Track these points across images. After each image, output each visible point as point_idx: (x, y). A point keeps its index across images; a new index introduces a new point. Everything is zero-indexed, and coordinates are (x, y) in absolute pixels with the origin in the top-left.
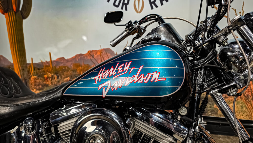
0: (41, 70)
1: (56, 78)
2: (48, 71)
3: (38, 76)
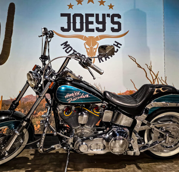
1: (23, 112)
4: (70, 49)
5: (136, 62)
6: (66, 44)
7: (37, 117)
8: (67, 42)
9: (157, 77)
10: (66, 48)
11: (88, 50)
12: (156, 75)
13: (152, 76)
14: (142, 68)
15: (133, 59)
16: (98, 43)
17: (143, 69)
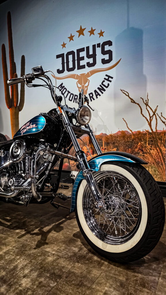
5: (128, 96)
6: (61, 86)
8: (62, 84)
9: (156, 114)
10: (62, 90)
11: (80, 89)
12: (154, 111)
13: (149, 113)
14: (136, 103)
15: (125, 94)
16: (89, 80)
17: (138, 104)
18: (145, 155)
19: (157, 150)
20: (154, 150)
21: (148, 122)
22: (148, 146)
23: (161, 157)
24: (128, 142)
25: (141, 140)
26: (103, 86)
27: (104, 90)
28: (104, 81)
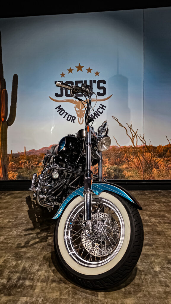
0: (17, 158)
1: (28, 163)
2: (22, 159)
3: (15, 162)
4: (63, 111)
5: (118, 121)
6: (59, 108)
7: (38, 167)
8: (60, 106)
9: (136, 134)
10: (60, 111)
11: (78, 112)
12: (135, 132)
13: (132, 134)
14: (123, 127)
15: (115, 119)
17: (124, 127)
18: (129, 162)
19: (138, 159)
20: (135, 159)
21: (132, 140)
22: (132, 156)
23: (140, 163)
24: (117, 154)
25: (126, 152)
26: (98, 112)
27: (99, 115)
28: (99, 109)
